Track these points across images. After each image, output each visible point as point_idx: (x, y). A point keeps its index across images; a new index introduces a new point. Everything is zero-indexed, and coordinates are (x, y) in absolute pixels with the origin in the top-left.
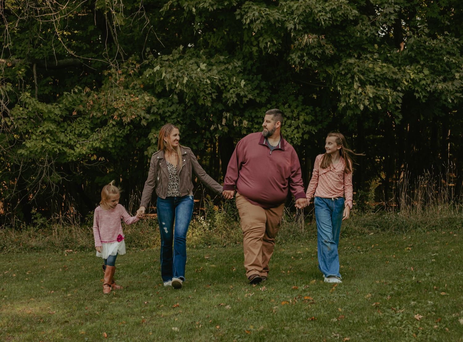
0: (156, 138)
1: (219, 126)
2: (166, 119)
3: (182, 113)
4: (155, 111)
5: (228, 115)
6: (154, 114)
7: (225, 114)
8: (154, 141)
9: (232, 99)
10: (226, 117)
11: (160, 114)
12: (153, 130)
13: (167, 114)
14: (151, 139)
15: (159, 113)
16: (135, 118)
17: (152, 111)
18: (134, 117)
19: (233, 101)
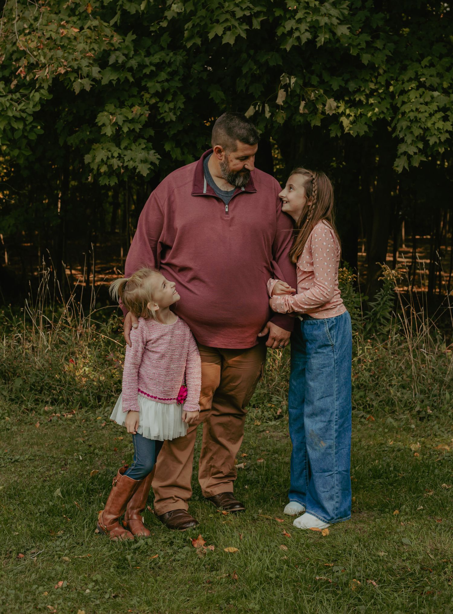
0: (116, 123)
1: (267, 108)
2: (143, 84)
3: (181, 71)
4: (120, 61)
5: (293, 80)
6: (116, 67)
7: (285, 79)
8: (109, 131)
9: (296, 34)
10: (286, 87)
11: (131, 69)
12: (110, 107)
13: (147, 71)
14: (104, 125)
15: (128, 65)
16: (67, 73)
17: (112, 61)
18: (63, 71)
19: (298, 38)
